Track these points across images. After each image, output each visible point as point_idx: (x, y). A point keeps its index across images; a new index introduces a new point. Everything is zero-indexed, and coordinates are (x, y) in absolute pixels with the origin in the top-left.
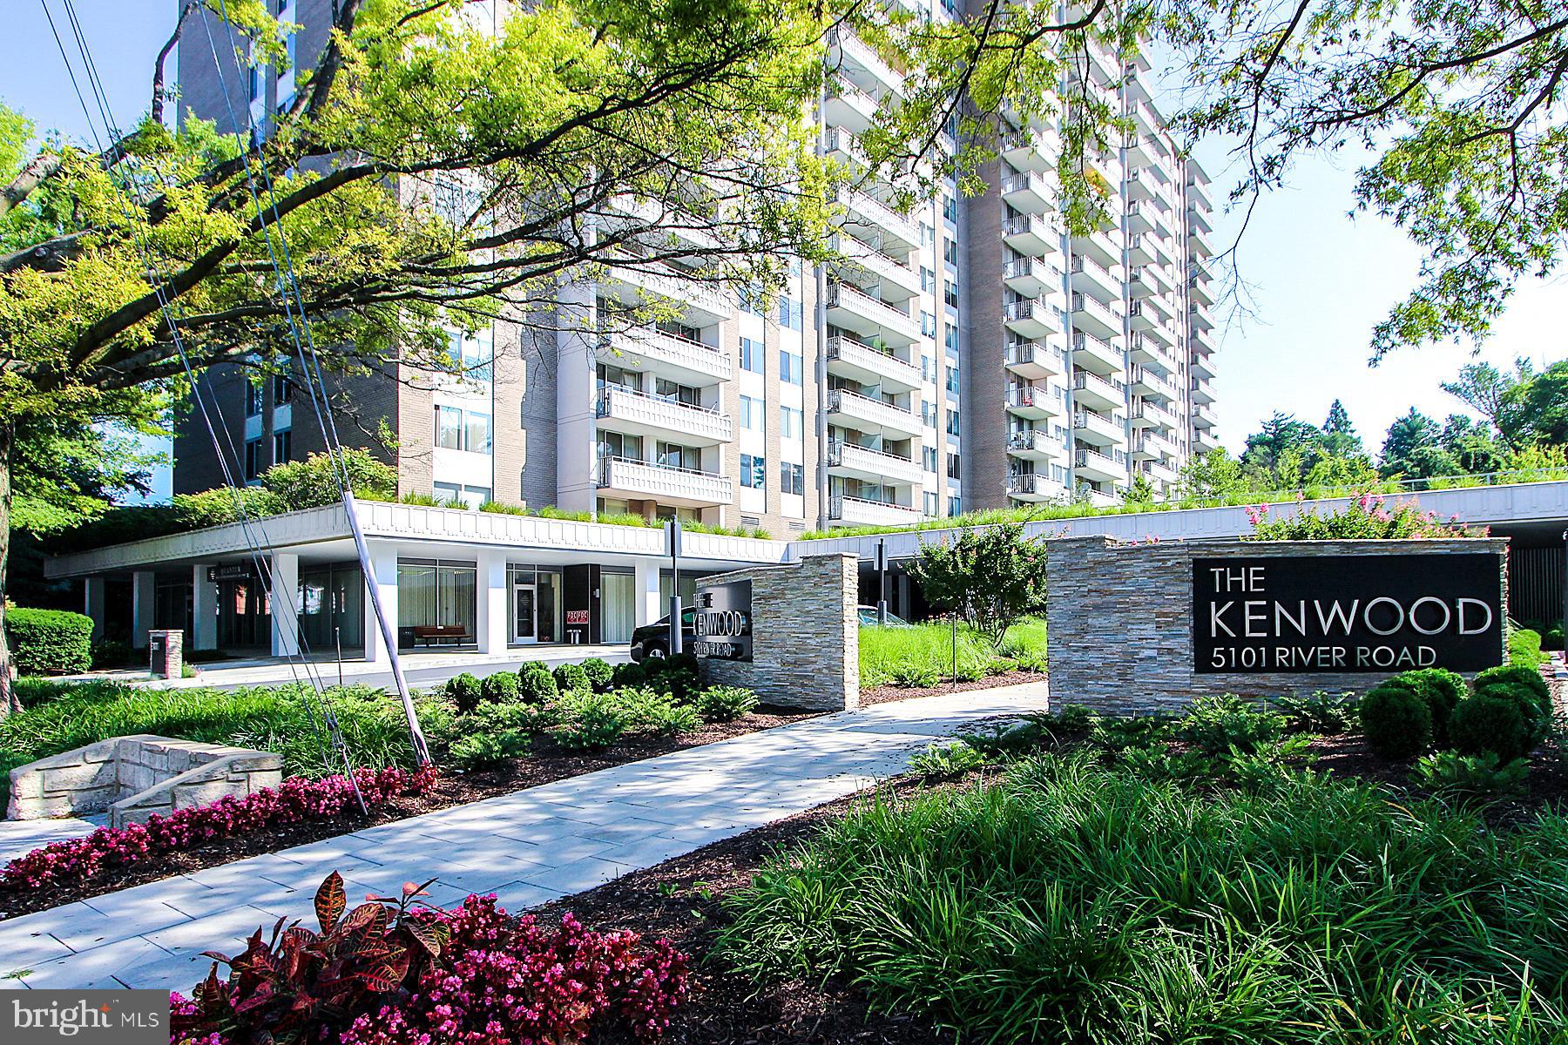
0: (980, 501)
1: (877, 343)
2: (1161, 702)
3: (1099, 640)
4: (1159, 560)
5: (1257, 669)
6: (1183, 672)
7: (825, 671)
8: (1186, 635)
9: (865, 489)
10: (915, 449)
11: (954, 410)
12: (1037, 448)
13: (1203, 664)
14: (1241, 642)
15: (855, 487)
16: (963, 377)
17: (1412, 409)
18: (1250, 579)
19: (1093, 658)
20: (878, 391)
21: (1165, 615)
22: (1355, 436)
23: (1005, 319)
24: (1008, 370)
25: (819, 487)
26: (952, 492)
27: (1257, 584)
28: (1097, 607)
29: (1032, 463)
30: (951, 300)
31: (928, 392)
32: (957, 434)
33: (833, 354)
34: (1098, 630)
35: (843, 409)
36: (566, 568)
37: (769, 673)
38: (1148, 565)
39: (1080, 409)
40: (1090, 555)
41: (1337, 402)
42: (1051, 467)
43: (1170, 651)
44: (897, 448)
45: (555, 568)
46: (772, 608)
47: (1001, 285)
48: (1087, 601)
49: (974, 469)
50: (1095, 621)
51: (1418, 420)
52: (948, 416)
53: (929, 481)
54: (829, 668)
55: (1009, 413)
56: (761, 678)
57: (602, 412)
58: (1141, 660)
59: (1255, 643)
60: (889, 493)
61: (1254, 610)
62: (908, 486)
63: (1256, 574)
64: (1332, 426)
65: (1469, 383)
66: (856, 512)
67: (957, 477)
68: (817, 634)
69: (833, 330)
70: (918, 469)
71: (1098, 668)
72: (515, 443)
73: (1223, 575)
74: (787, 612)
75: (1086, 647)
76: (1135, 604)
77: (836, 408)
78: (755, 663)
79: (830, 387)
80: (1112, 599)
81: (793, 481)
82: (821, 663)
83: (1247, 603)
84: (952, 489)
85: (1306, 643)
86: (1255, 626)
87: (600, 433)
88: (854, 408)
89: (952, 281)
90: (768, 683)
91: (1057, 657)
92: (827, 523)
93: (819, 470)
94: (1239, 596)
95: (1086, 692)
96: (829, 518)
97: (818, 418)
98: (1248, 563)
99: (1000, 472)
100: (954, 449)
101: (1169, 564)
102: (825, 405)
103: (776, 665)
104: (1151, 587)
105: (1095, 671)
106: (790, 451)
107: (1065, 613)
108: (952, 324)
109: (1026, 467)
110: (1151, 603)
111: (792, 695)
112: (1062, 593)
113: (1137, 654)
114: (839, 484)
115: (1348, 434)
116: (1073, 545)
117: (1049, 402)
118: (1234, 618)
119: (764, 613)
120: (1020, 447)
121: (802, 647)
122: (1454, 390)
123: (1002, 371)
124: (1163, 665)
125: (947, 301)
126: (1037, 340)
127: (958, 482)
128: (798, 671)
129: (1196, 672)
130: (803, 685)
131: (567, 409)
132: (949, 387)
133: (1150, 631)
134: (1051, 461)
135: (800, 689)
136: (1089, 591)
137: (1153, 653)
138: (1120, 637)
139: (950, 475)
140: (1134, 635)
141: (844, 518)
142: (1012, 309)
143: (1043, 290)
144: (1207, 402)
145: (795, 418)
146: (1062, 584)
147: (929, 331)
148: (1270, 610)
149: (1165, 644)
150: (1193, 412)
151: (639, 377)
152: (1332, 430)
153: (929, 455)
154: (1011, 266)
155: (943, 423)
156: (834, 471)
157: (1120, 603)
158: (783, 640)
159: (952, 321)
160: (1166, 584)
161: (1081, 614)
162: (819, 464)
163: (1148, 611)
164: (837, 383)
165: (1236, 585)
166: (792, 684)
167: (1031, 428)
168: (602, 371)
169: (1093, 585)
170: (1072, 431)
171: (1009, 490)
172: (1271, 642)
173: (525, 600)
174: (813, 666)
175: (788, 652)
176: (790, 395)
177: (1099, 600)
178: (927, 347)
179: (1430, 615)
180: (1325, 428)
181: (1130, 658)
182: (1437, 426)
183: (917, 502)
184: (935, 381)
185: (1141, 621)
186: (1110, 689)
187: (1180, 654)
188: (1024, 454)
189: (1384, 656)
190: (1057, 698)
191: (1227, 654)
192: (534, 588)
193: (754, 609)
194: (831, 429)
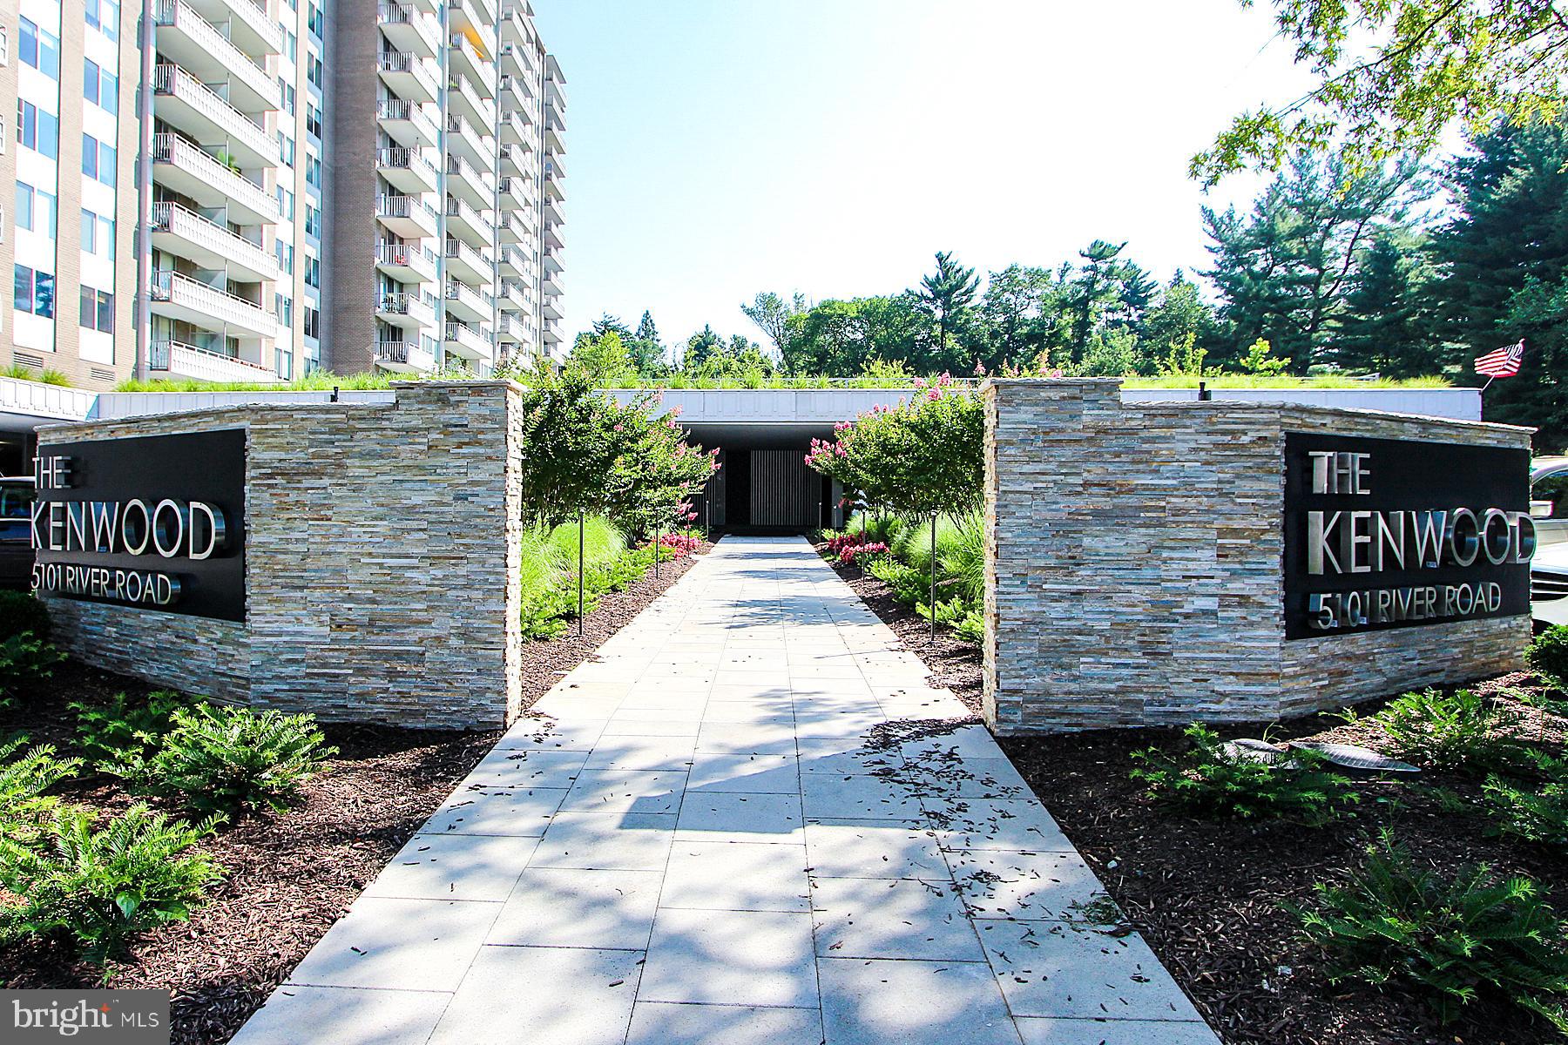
1: (224, 154)
2: (1223, 695)
3: (1103, 580)
4: (1224, 433)
6: (1267, 638)
7: (454, 642)
8: (1273, 572)
9: (199, 339)
10: (266, 294)
11: (313, 257)
12: (411, 313)
13: (1299, 624)
15: (185, 332)
16: (326, 220)
17: (707, 326)
18: (1356, 473)
19: (1093, 614)
20: (223, 216)
21: (1236, 533)
22: (661, 344)
23: (378, 163)
24: (379, 222)
25: (137, 324)
26: (308, 353)
27: (1362, 482)
28: (1099, 514)
29: (401, 330)
30: (314, 128)
31: (284, 231)
32: (316, 286)
33: (163, 156)
34: (1102, 562)
35: (175, 229)
37: (293, 647)
38: (1204, 440)
39: (450, 279)
40: (1088, 416)
41: (647, 313)
42: (421, 337)
43: (1243, 601)
44: (244, 290)
46: (307, 498)
47: (374, 124)
48: (1079, 503)
49: (335, 326)
50: (1096, 541)
51: (711, 336)
52: (307, 263)
53: (283, 337)
54: (465, 635)
55: (379, 271)
56: (271, 659)
58: (1187, 616)
62: (257, 339)
63: (1362, 464)
64: (642, 333)
65: (760, 309)
66: (188, 362)
67: (315, 335)
68: (434, 559)
69: (161, 126)
70: (272, 321)
71: (1100, 633)
74: (350, 506)
75: (1079, 593)
76: (1177, 512)
77: (165, 226)
78: (254, 622)
79: (156, 197)
80: (1132, 501)
81: (98, 313)
82: (443, 624)
83: (1354, 515)
84: (309, 349)
88: (187, 230)
89: (315, 106)
90: (289, 670)
91: (1016, 611)
92: (147, 373)
93: (137, 304)
95: (1075, 679)
96: (150, 368)
97: (138, 236)
99: (366, 335)
100: (312, 303)
101: (1245, 439)
102: (149, 219)
103: (315, 629)
104: (1209, 480)
105: (1093, 639)
106: (96, 271)
107: (1035, 525)
108: (315, 156)
109: (395, 333)
110: (1207, 511)
111: (361, 696)
112: (1028, 487)
113: (1178, 605)
114: (164, 327)
115: (655, 342)
116: (1055, 394)
117: (422, 264)
119: (283, 507)
120: (390, 310)
121: (392, 585)
122: (750, 313)
123: (373, 222)
124: (1231, 627)
125: (310, 128)
126: (410, 195)
127: (316, 342)
128: (381, 642)
129: (1289, 637)
130: (392, 675)
132: (309, 230)
133: (1204, 560)
134: (422, 330)
135: (384, 683)
136: (1086, 485)
137: (1212, 604)
138: (1148, 573)
139: (307, 332)
140: (1176, 569)
141: (173, 369)
142: (385, 154)
143: (420, 141)
144: (557, 293)
145: (103, 231)
146: (1027, 468)
147: (287, 159)
149: (1235, 587)
150: (544, 302)
152: (643, 337)
153: (283, 305)
154: (385, 106)
155: (301, 271)
156: (159, 308)
157: (1147, 509)
158: (337, 571)
159: (316, 154)
160: (1238, 476)
161: (1067, 528)
162: (138, 295)
163: (1203, 525)
164: (165, 194)
166: (360, 671)
167: (401, 290)
169: (1094, 472)
170: (443, 300)
171: (376, 357)
174: (420, 632)
175: (350, 598)
176: (96, 196)
177: (1105, 503)
178: (284, 176)
180: (638, 334)
181: (1165, 611)
182: (724, 343)
183: (267, 358)
184: (292, 219)
185: (1187, 543)
186: (1125, 672)
187: (1261, 605)
188: (394, 319)
190: (1015, 692)
191: (1334, 606)
193: (253, 496)
194: (156, 253)
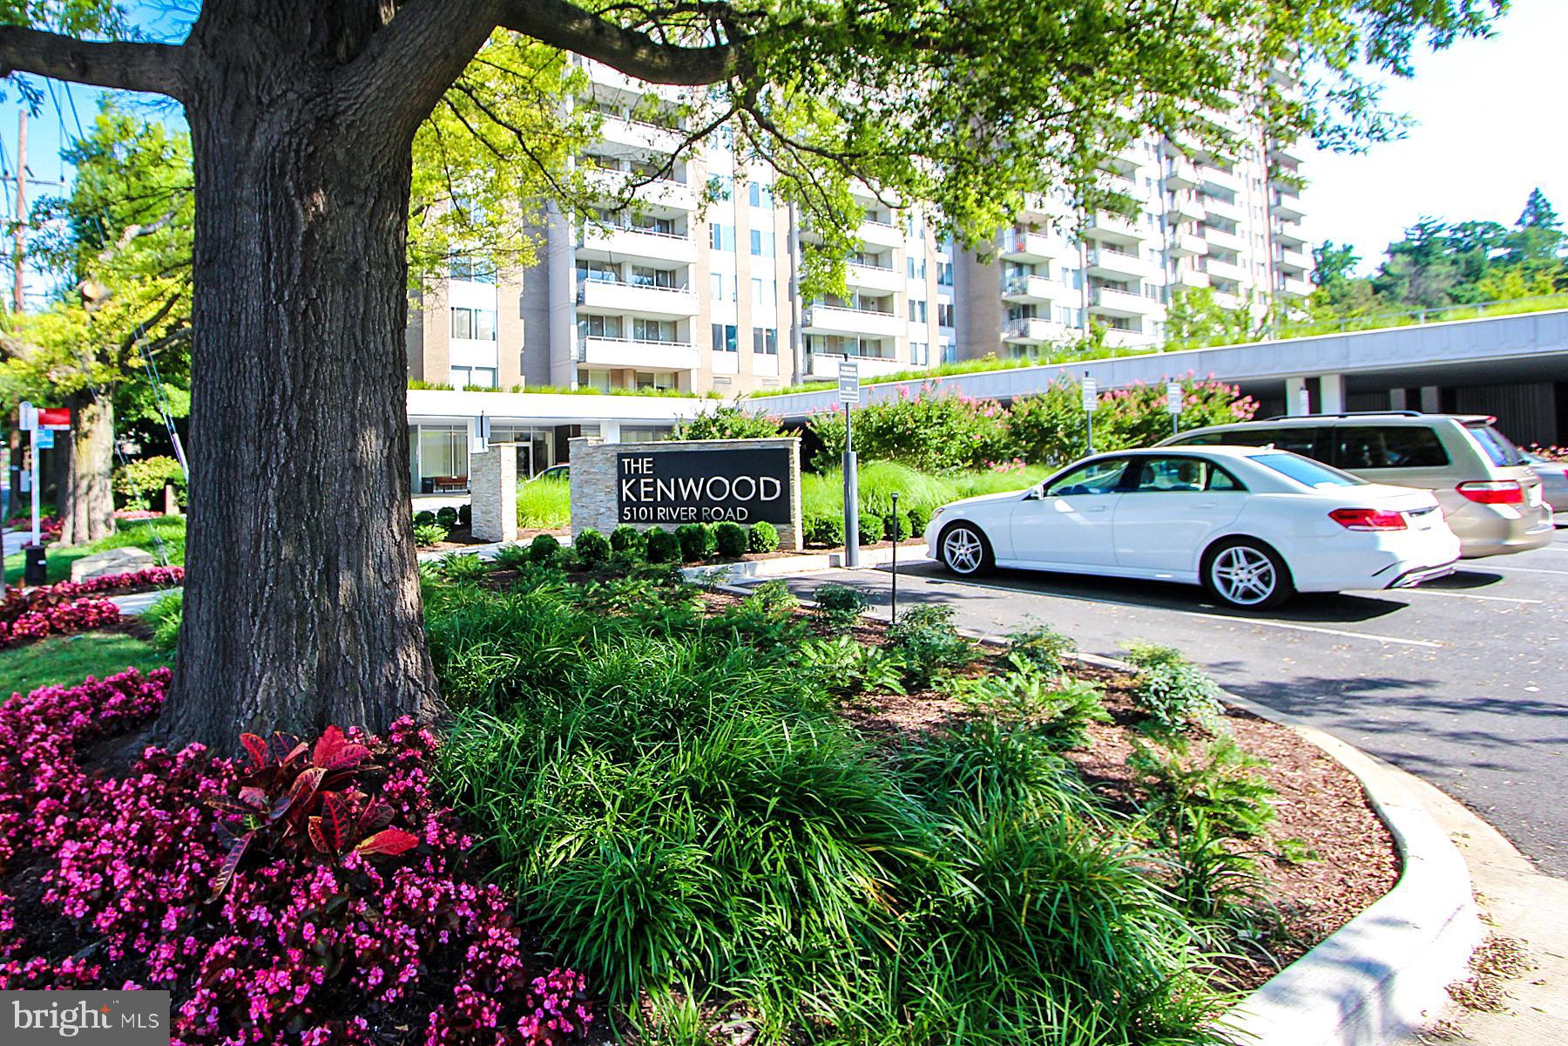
0: (978, 348)
4: (605, 454)
5: (648, 521)
6: (614, 522)
8: (612, 499)
9: (847, 344)
10: (900, 304)
12: (1032, 292)
13: (620, 518)
14: (639, 504)
15: (834, 343)
18: (644, 465)
21: (608, 487)
25: (793, 346)
26: (945, 341)
27: (648, 469)
32: (950, 285)
34: (587, 496)
36: (557, 428)
38: (602, 457)
41: (1538, 191)
42: (1054, 310)
44: (881, 303)
45: (548, 428)
49: (969, 316)
52: (940, 269)
53: (918, 333)
54: (497, 516)
55: (1003, 261)
57: (580, 300)
59: (647, 505)
60: (873, 347)
61: (646, 485)
62: (893, 339)
63: (648, 462)
64: (1528, 220)
67: (950, 325)
70: (905, 322)
72: (515, 332)
73: (629, 463)
76: (598, 480)
81: (766, 342)
83: (642, 481)
84: (947, 337)
85: (674, 505)
86: (647, 494)
87: (580, 317)
92: (800, 379)
93: (793, 331)
94: (638, 476)
96: (804, 375)
97: (791, 285)
98: (643, 455)
99: (995, 318)
100: (946, 300)
101: (609, 456)
109: (1024, 312)
110: (603, 480)
113: (599, 511)
115: (1554, 227)
118: (634, 489)
120: (1015, 292)
127: (952, 330)
129: (618, 522)
131: (556, 300)
132: (939, 241)
133: (603, 496)
134: (1053, 303)
137: (604, 510)
138: (594, 500)
139: (941, 323)
145: (767, 288)
148: (654, 484)
149: (608, 505)
150: (1276, 230)
151: (617, 267)
153: (917, 308)
155: (933, 275)
156: (809, 330)
160: (609, 468)
162: (793, 326)
163: (602, 485)
165: (636, 469)
167: (1031, 272)
168: (582, 264)
170: (1083, 269)
171: (1007, 337)
172: (655, 505)
173: (522, 455)
176: (761, 267)
179: (744, 488)
180: (1517, 223)
181: (597, 513)
183: (903, 352)
187: (613, 511)
188: (1022, 300)
189: (717, 513)
191: (631, 511)
192: (530, 445)
